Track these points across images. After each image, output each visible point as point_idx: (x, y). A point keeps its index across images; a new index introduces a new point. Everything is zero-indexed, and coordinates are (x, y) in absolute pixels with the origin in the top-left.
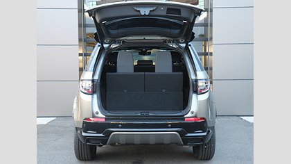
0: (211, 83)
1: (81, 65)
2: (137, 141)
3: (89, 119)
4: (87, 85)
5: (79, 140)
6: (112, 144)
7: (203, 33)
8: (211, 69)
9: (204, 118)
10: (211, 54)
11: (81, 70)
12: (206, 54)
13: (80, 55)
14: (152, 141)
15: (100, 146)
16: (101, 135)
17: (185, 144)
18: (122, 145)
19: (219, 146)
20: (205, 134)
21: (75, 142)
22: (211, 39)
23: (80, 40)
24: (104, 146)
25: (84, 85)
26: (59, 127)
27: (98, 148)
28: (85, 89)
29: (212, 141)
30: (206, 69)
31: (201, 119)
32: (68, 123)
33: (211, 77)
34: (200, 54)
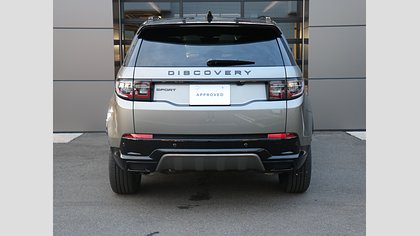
0: (306, 83)
1: (118, 58)
2: (199, 167)
3: (130, 135)
4: (127, 86)
5: (116, 165)
6: (164, 171)
7: (295, 10)
8: (306, 63)
9: (295, 134)
10: (307, 41)
11: (118, 65)
12: (299, 41)
13: (116, 42)
14: (221, 167)
15: (146, 173)
16: (148, 158)
17: (268, 171)
18: (178, 172)
19: (316, 173)
20: (297, 156)
21: (111, 169)
22: (307, 19)
23: (116, 21)
24: (151, 174)
25: (122, 86)
26: (88, 146)
27: (143, 176)
28: (124, 92)
29: (307, 166)
30: (299, 63)
31: (291, 134)
32: (99, 141)
33: (306, 75)
34: (290, 41)
